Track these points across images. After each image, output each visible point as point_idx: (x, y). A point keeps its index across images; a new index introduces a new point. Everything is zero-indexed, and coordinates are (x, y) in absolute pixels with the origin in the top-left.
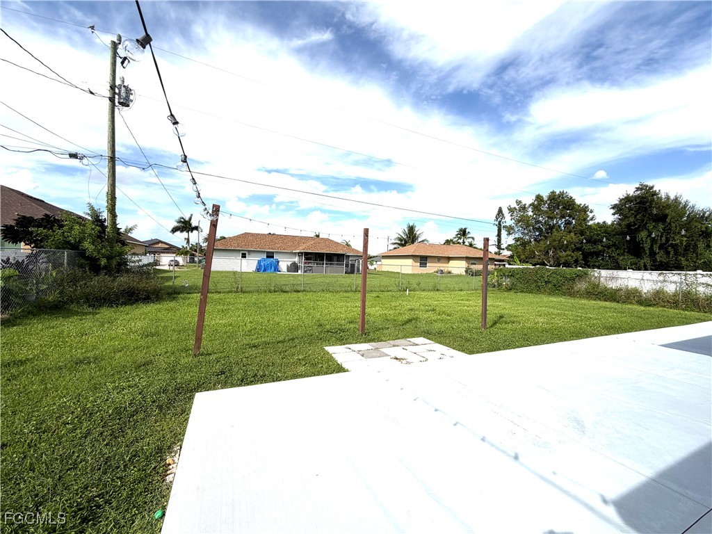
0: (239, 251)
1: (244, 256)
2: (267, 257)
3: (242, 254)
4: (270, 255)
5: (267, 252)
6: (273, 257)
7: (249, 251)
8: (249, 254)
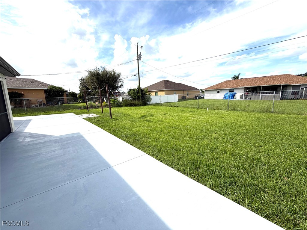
0: (216, 90)
1: (218, 92)
2: (230, 92)
3: (218, 91)
4: (231, 91)
5: (230, 89)
6: (233, 92)
7: (221, 90)
8: (221, 91)
